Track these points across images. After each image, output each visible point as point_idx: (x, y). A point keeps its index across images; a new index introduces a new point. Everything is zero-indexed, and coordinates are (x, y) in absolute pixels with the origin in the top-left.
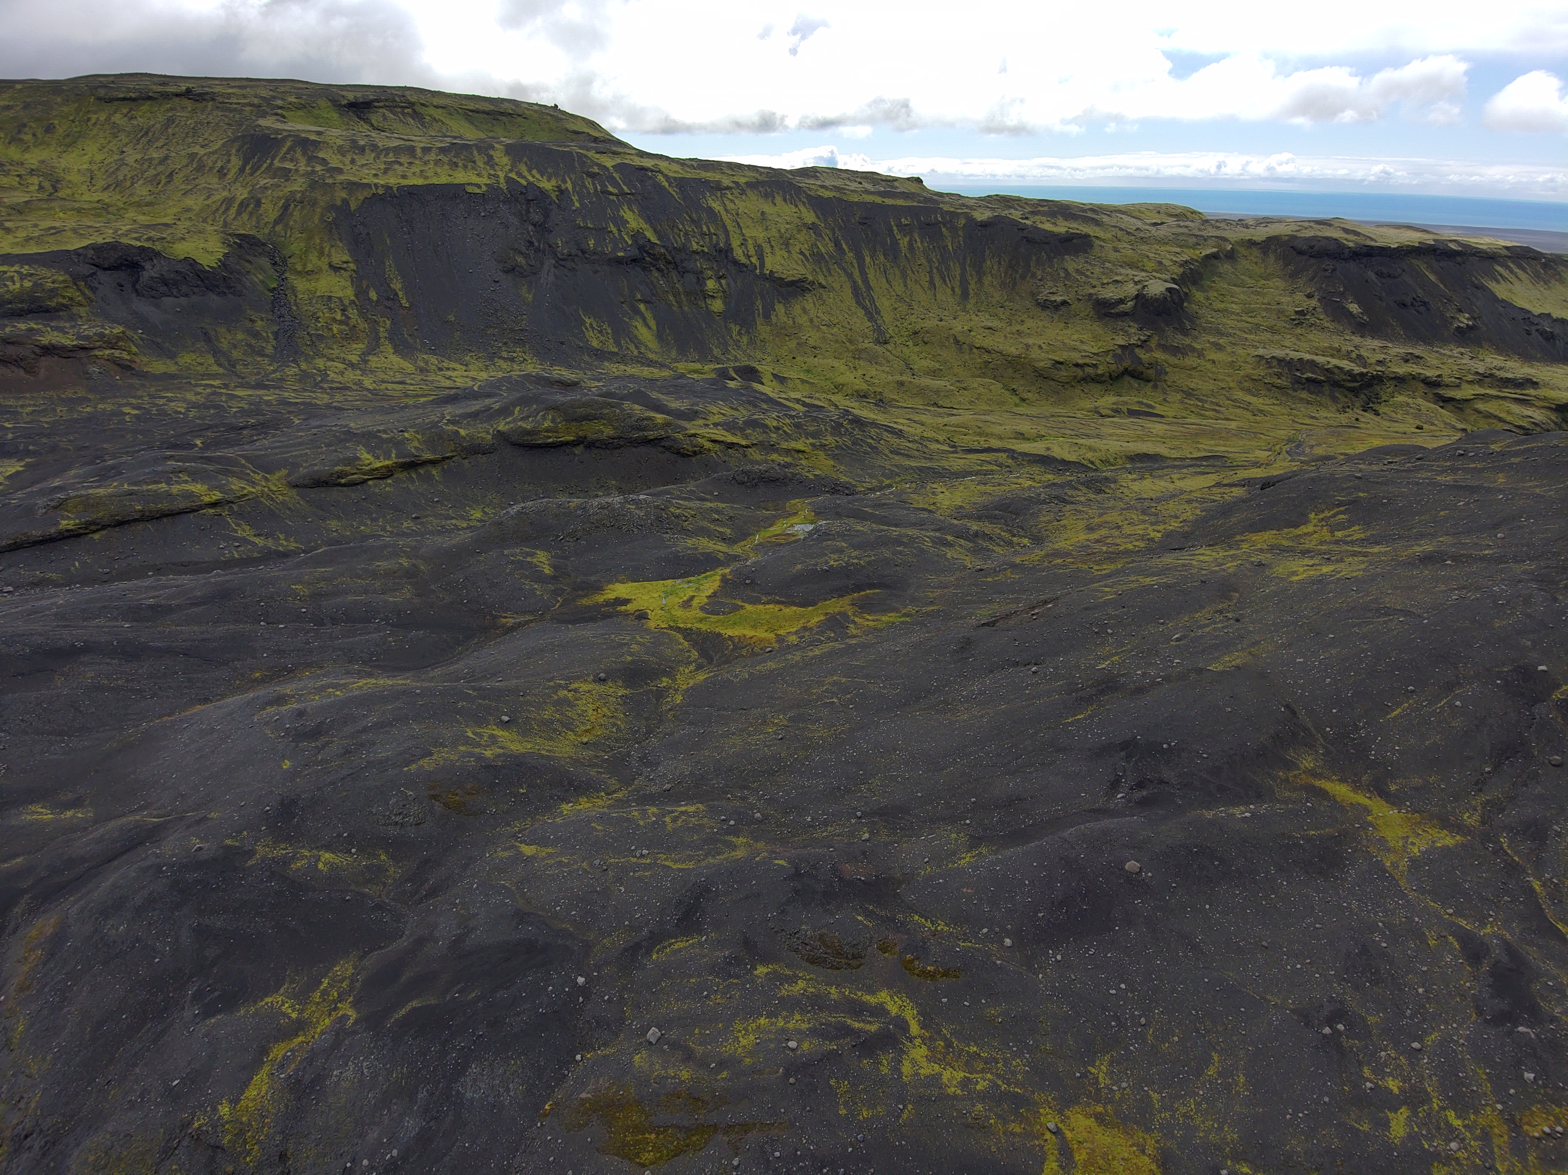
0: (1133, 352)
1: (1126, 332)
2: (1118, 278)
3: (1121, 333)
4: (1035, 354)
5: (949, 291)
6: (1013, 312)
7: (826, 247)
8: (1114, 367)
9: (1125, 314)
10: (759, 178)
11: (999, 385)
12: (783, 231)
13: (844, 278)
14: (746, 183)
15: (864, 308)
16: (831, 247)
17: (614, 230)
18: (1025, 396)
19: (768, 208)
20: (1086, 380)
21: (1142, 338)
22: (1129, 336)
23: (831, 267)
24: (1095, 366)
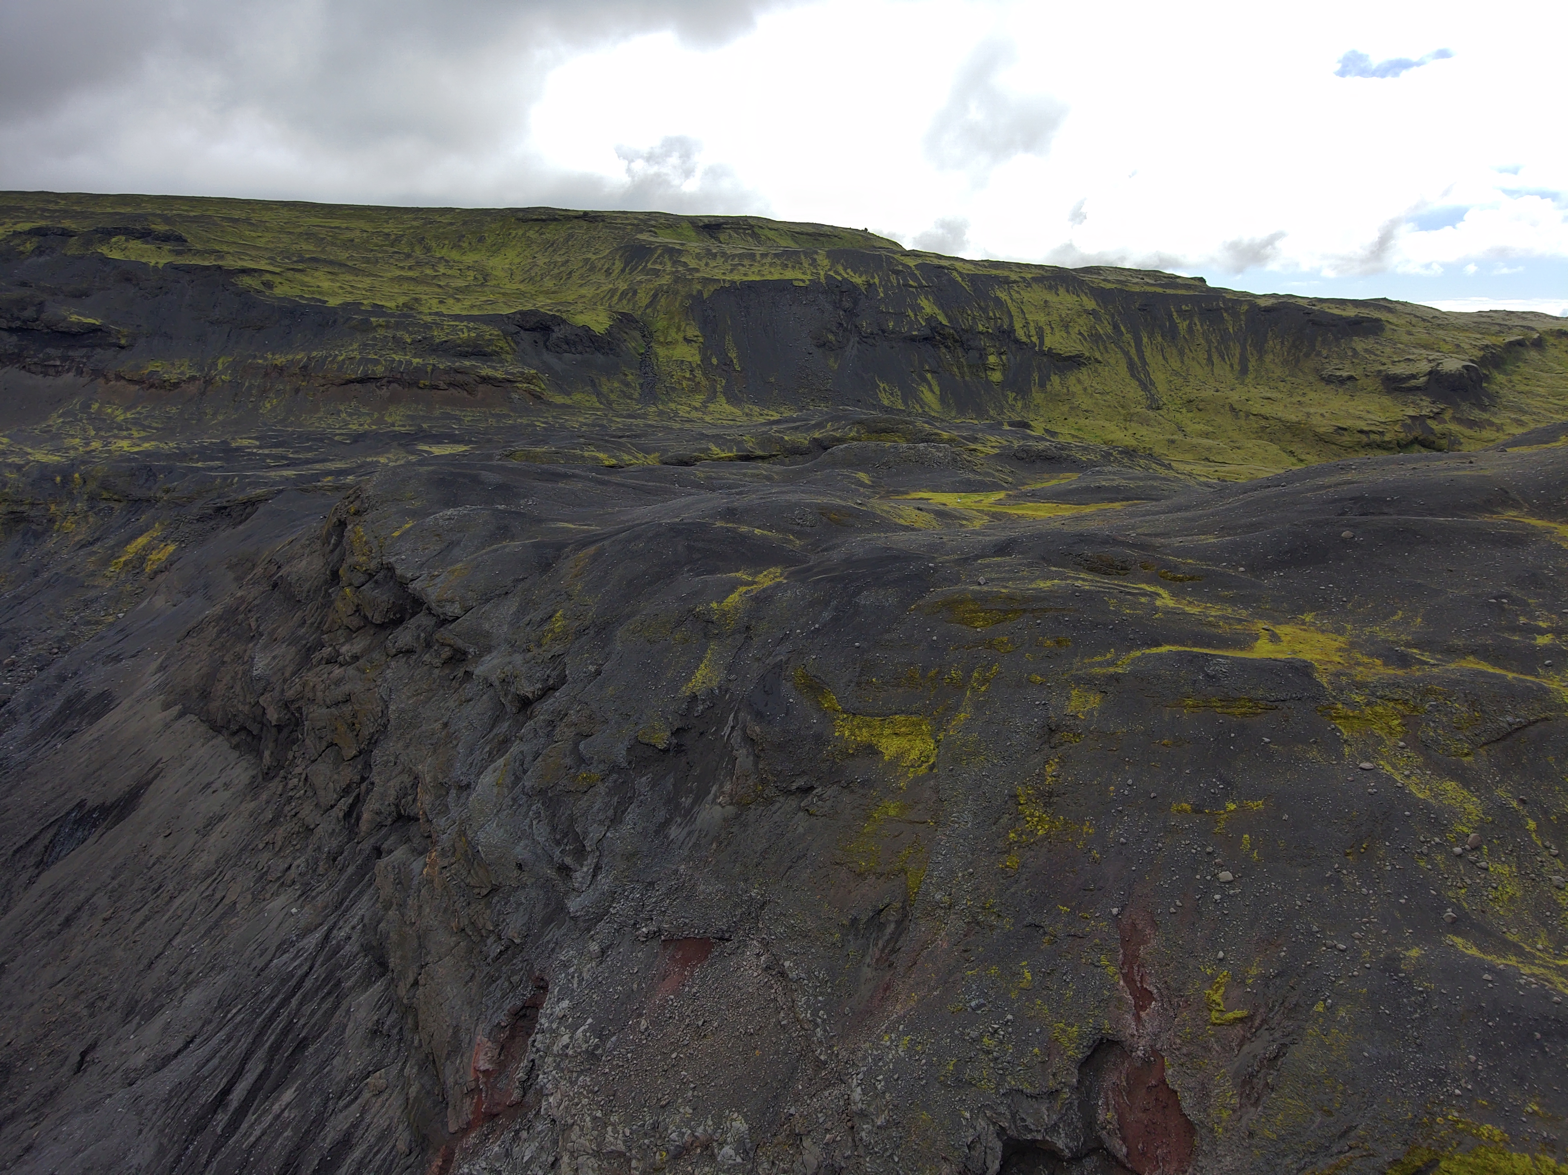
0: (1424, 422)
1: (1417, 404)
2: (1411, 357)
3: (1412, 405)
4: (1316, 420)
5: (1228, 368)
6: (1295, 386)
7: (1105, 328)
8: (1402, 435)
9: (1417, 388)
10: (1045, 274)
11: (1274, 446)
12: (1063, 316)
13: (1120, 355)
14: (1032, 278)
15: (1139, 380)
16: (1109, 329)
17: (912, 314)
18: (1303, 457)
19: (1050, 297)
20: (1369, 445)
21: (1434, 410)
22: (1421, 408)
23: (1108, 345)
24: (1382, 433)
